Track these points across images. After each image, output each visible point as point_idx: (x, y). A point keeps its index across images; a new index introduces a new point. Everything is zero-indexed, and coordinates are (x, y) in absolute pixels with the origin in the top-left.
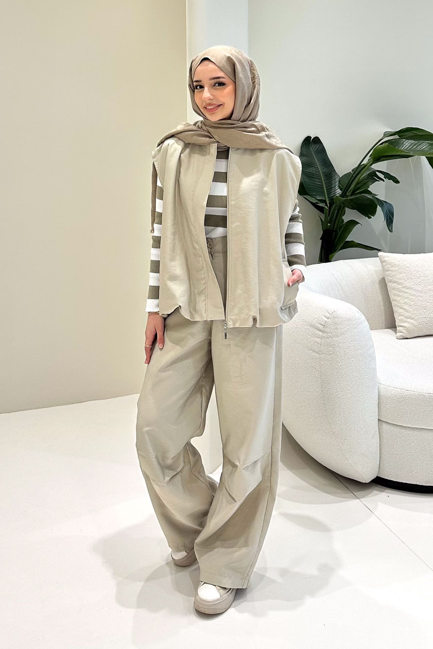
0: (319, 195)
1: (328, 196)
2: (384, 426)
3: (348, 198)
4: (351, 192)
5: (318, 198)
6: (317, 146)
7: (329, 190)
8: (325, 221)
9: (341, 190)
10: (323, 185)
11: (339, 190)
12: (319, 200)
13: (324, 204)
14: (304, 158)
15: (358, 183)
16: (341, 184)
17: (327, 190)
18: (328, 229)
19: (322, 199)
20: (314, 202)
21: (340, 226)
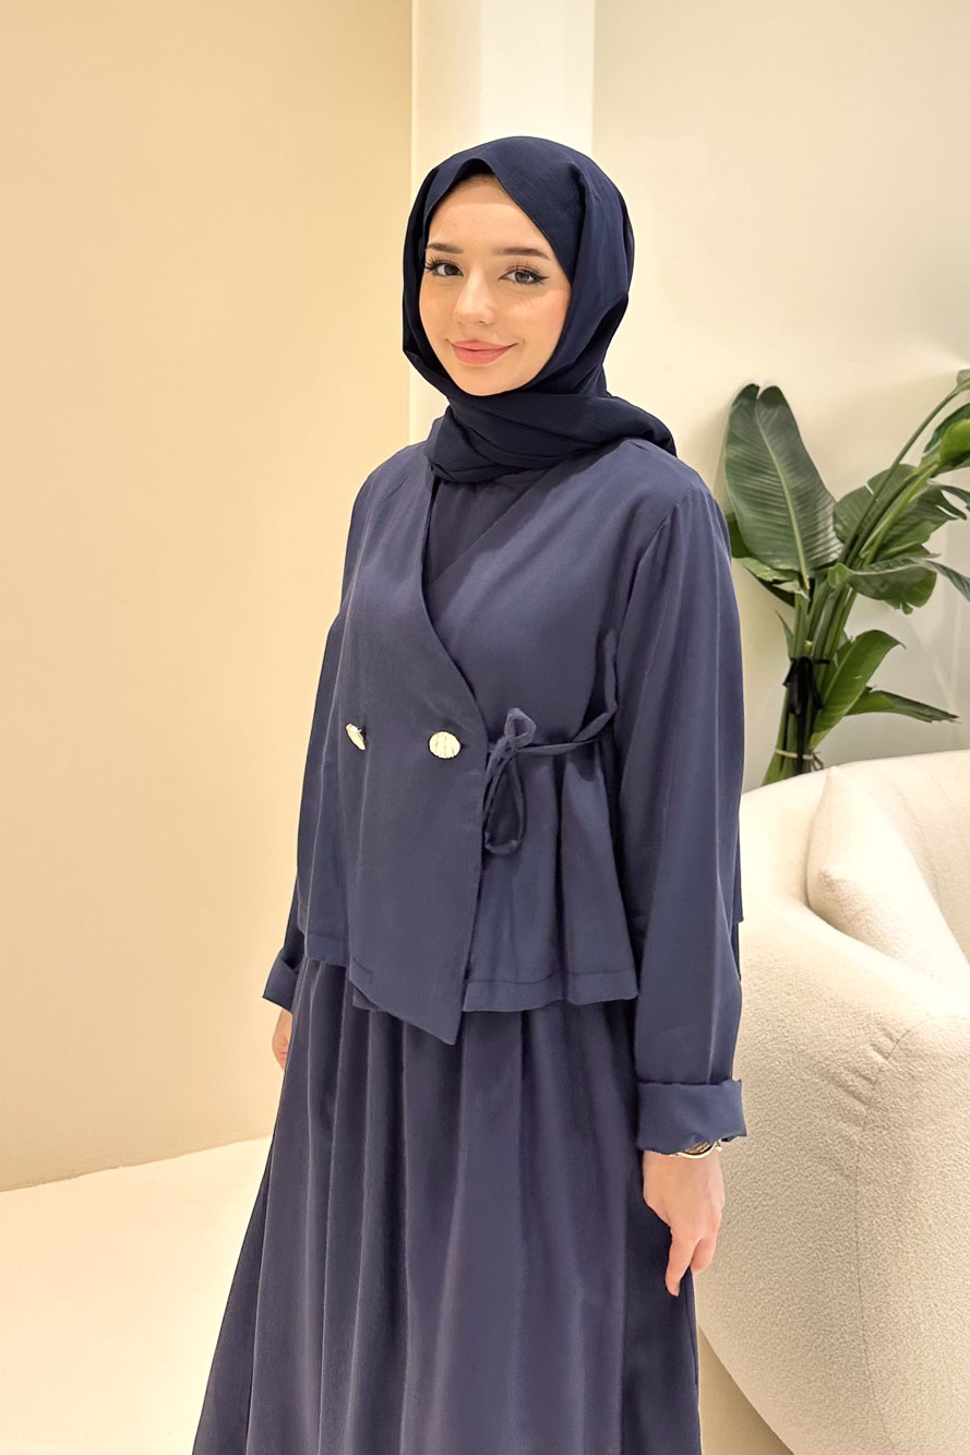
0: (782, 557)
1: (806, 558)
4: (874, 548)
5: (781, 567)
6: (776, 412)
7: (809, 541)
8: (797, 630)
9: (842, 541)
10: (791, 529)
11: (836, 541)
12: (784, 572)
13: (797, 583)
14: (739, 450)
15: (895, 524)
16: (841, 522)
17: (804, 540)
18: (805, 655)
19: (789, 567)
20: (770, 576)
21: (839, 648)
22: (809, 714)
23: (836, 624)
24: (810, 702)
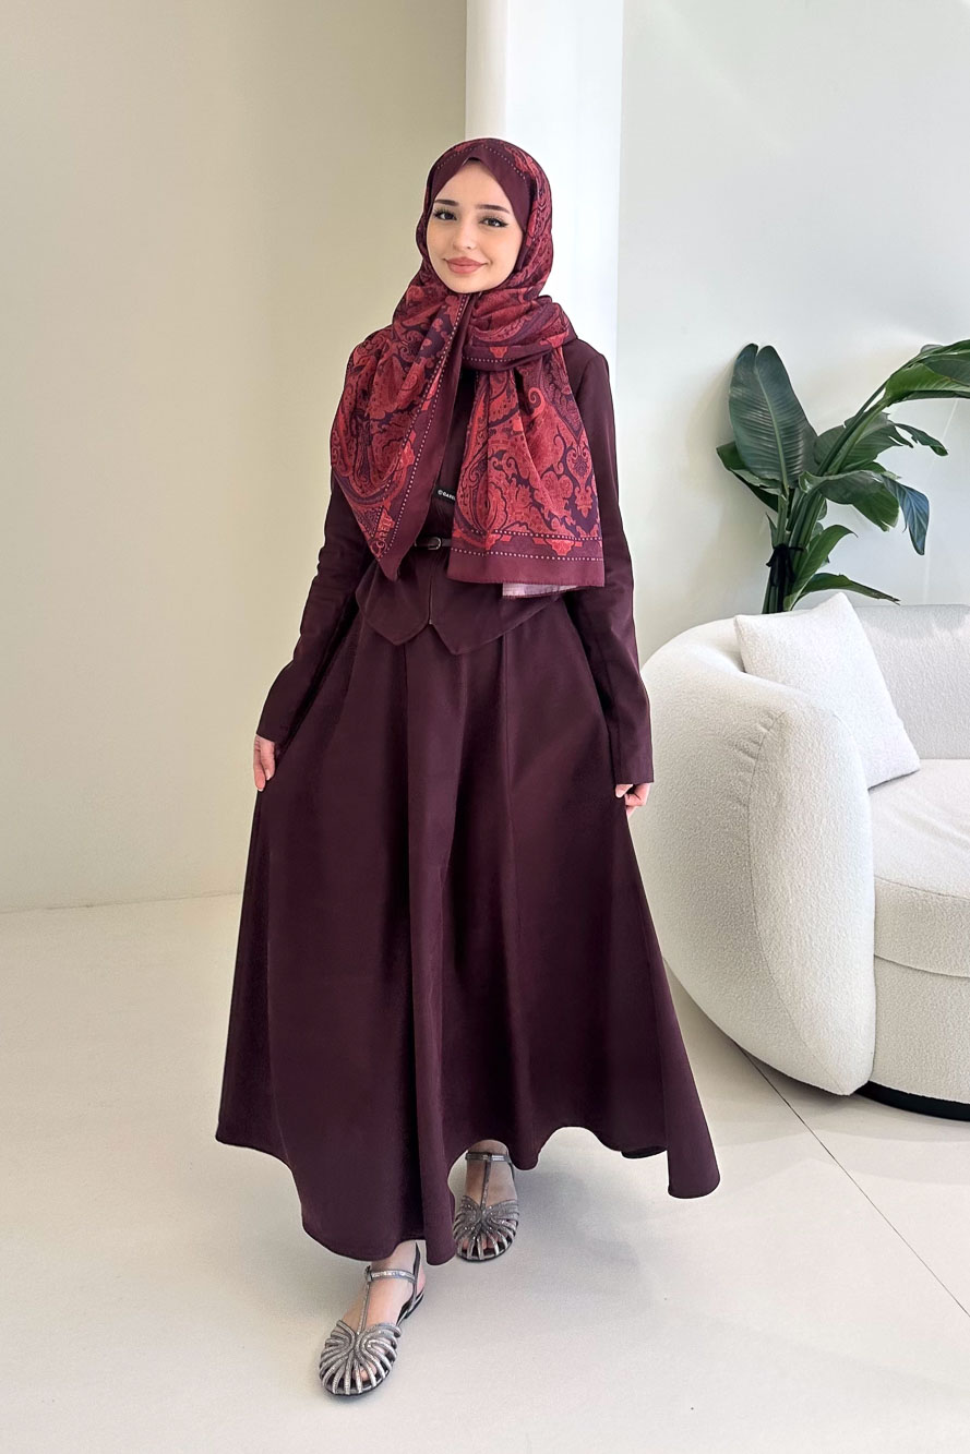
0: (768, 470)
1: (788, 473)
2: (888, 968)
3: (831, 478)
4: (837, 467)
5: (768, 477)
6: (771, 365)
7: (790, 462)
8: (779, 525)
10: (777, 450)
12: (768, 481)
13: (779, 489)
14: (740, 391)
15: (852, 449)
16: (820, 450)
17: (786, 459)
18: (785, 542)
19: (774, 477)
20: (757, 484)
21: (812, 538)
22: (786, 587)
23: (809, 520)
24: (787, 579)
